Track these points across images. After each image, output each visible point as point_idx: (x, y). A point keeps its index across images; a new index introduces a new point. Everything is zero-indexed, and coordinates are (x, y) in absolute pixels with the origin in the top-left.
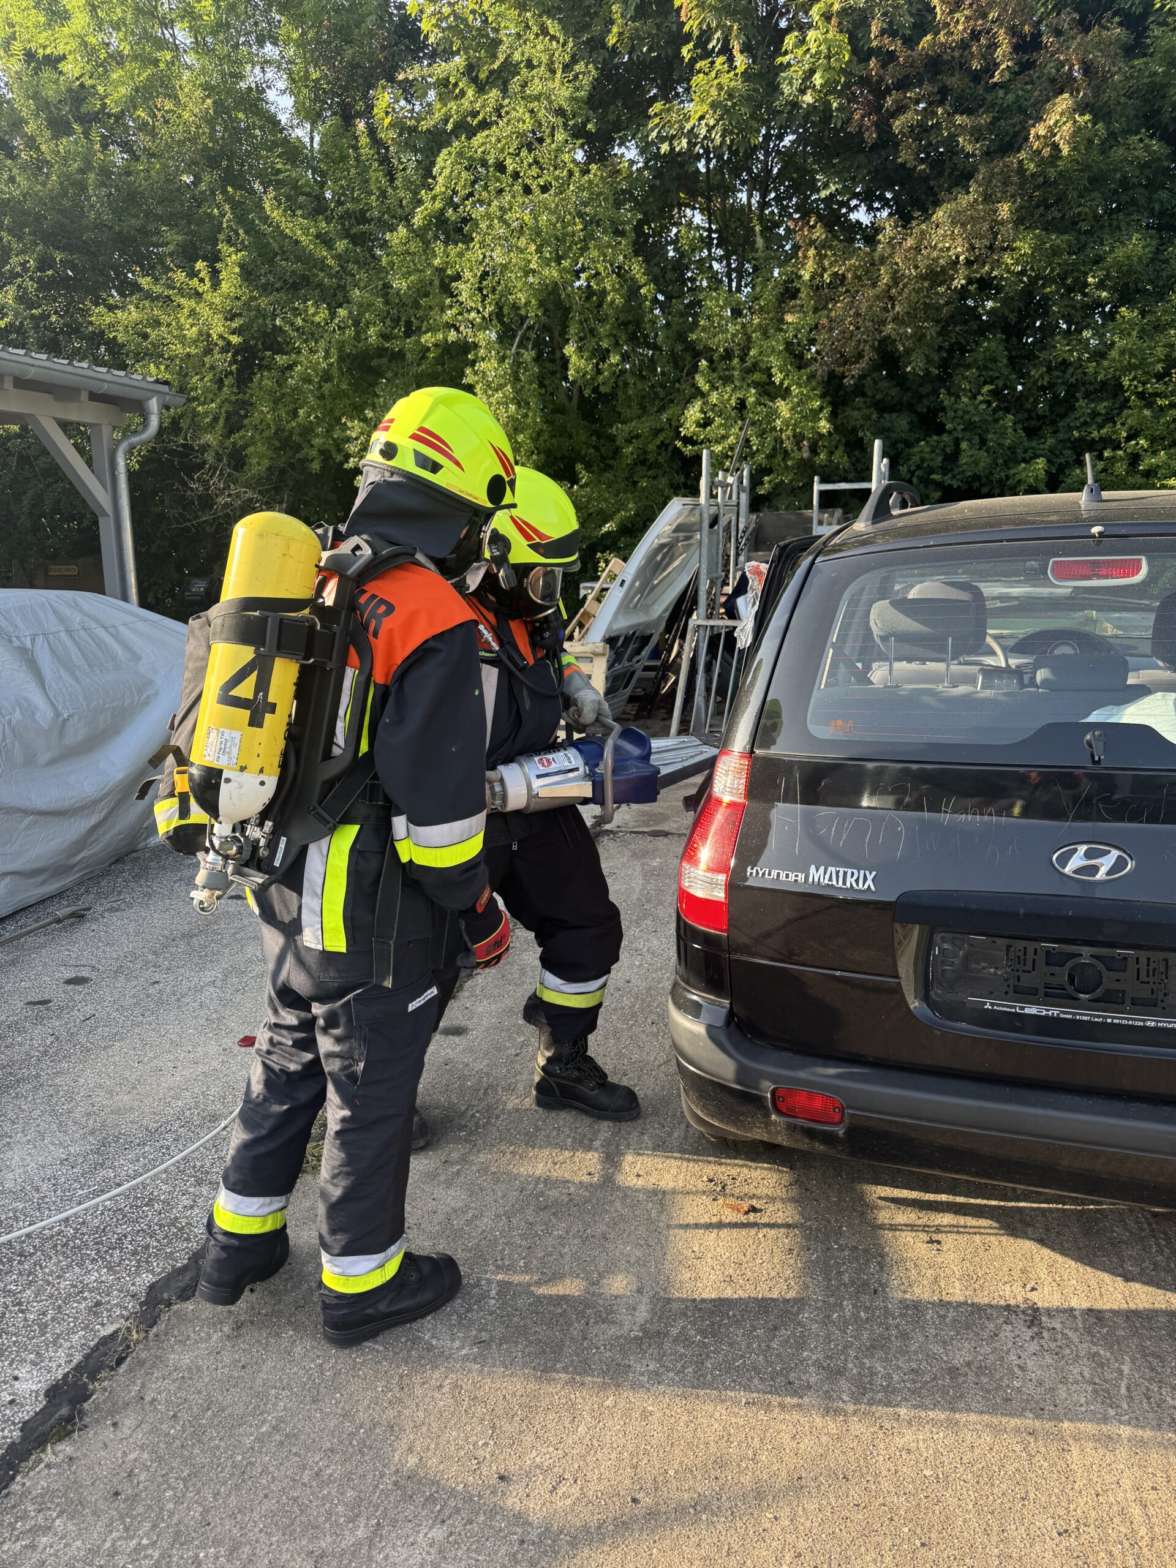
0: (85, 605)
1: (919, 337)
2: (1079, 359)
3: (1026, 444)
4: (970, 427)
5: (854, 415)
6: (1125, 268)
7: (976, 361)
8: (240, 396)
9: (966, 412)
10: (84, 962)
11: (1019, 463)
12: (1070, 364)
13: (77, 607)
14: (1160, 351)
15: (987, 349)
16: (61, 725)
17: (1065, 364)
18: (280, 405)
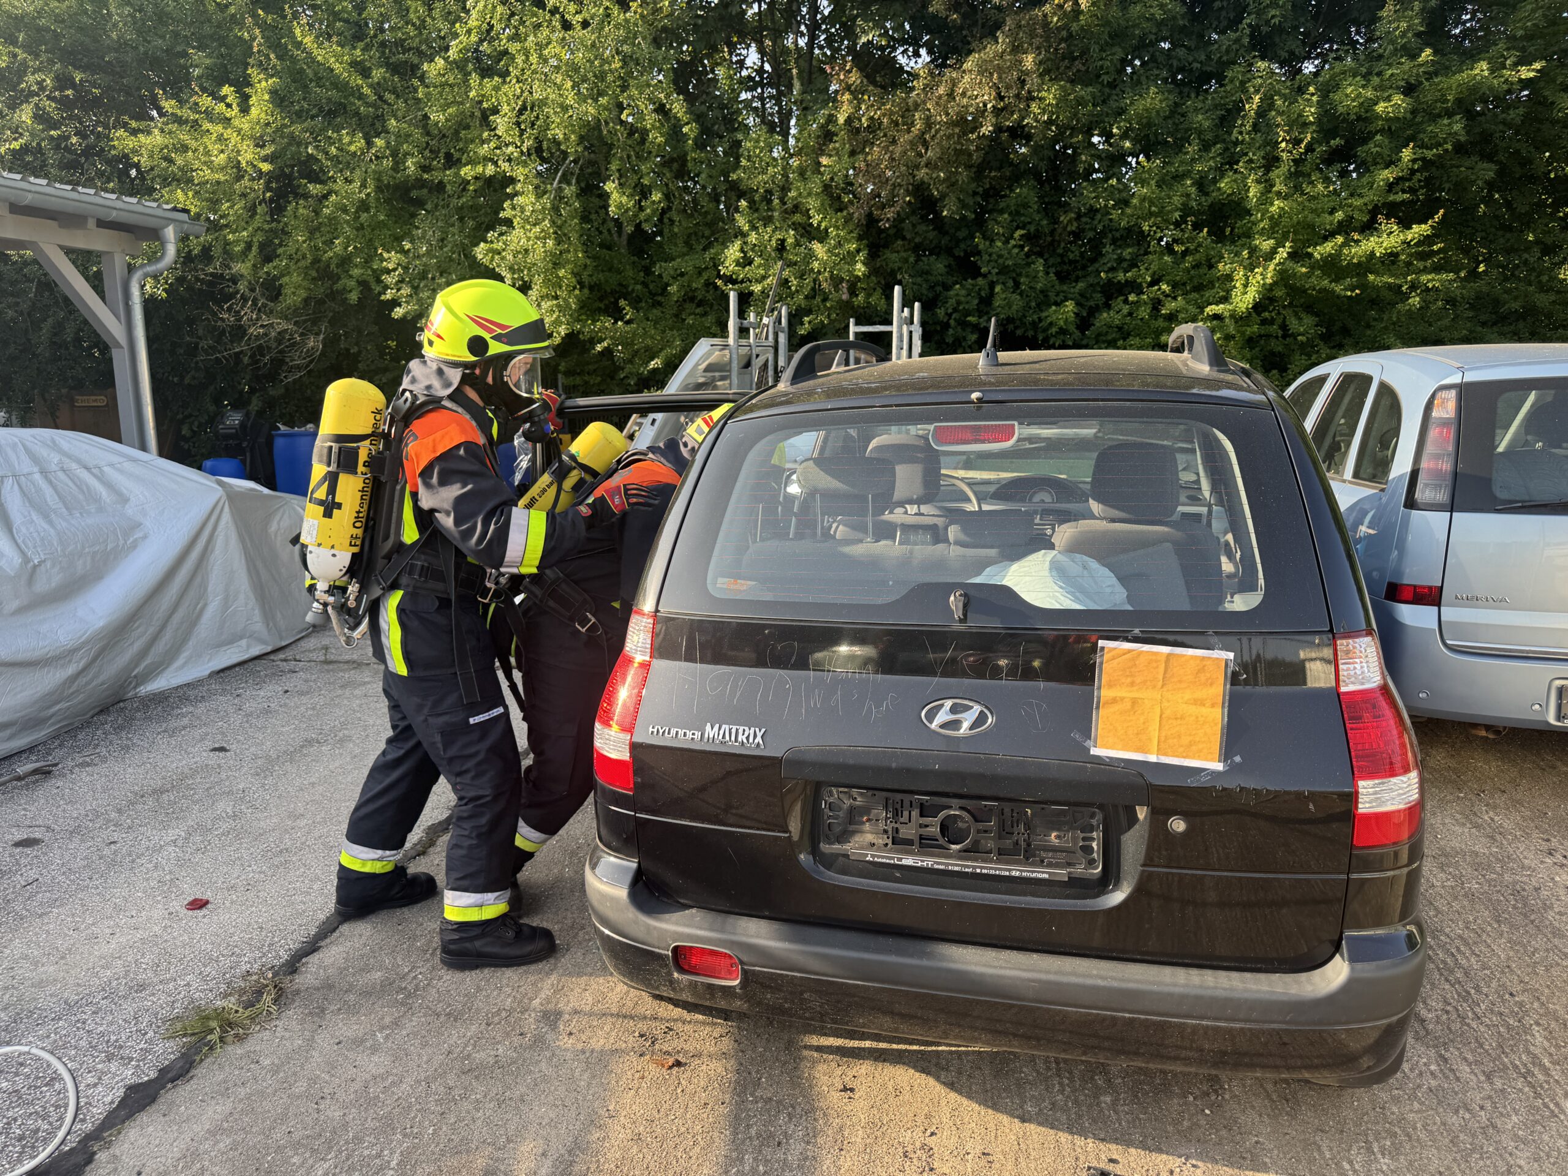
0: (64, 445)
1: (952, 184)
2: (1106, 206)
3: (1057, 287)
4: (1004, 270)
5: (892, 257)
6: (1144, 121)
7: (1008, 206)
8: (274, 225)
9: (1000, 256)
10: (40, 822)
11: (1050, 306)
12: (1097, 210)
13: (55, 446)
14: (1177, 200)
15: (1019, 195)
16: (31, 572)
17: (1092, 211)
18: (318, 235)
